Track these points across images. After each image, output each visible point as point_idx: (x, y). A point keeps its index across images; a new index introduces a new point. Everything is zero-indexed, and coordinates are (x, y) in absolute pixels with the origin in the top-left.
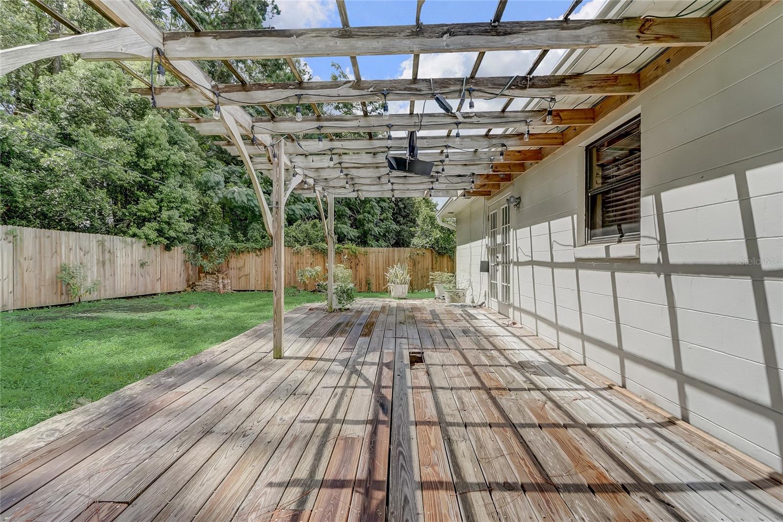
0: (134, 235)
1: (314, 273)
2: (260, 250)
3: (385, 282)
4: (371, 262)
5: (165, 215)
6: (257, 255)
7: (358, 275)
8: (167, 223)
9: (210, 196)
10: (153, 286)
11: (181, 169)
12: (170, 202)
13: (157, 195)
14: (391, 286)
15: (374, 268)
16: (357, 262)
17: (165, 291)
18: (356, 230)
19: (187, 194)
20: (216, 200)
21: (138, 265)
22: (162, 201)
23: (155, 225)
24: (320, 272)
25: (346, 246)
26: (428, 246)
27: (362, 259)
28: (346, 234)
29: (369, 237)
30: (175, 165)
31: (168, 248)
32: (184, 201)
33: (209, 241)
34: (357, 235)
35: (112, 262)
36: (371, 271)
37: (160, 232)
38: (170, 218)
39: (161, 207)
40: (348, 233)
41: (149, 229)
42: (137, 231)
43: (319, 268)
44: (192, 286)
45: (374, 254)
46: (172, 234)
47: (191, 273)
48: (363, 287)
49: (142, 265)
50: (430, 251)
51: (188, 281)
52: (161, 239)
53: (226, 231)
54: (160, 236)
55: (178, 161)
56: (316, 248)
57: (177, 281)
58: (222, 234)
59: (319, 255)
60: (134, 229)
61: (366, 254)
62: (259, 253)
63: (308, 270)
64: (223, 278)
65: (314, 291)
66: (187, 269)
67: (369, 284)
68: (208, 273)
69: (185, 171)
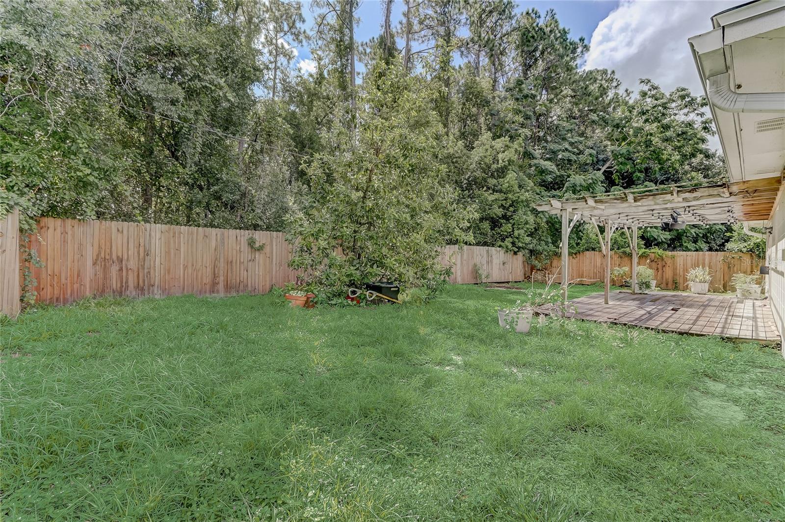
0: (500, 246)
1: (622, 272)
2: (576, 254)
3: (685, 280)
4: (678, 264)
5: (516, 233)
6: (573, 258)
7: (664, 275)
8: (517, 238)
9: (541, 218)
10: (508, 276)
11: (525, 204)
12: (519, 225)
13: (511, 221)
14: (691, 284)
15: (681, 270)
16: (664, 264)
17: (514, 280)
18: (668, 233)
19: (528, 218)
20: (545, 220)
21: (502, 264)
22: (514, 224)
23: (510, 239)
24: (627, 271)
25: (652, 251)
26: (745, 250)
27: (669, 262)
28: (656, 237)
29: (684, 238)
30: (522, 202)
31: (515, 253)
32: (527, 223)
33: (539, 248)
34: (669, 237)
35: (492, 262)
36: (678, 271)
37: (513, 243)
38: (519, 235)
39: (513, 228)
40: (658, 236)
41: (508, 242)
42: (502, 244)
43: (626, 269)
44: (527, 278)
45: (682, 258)
46: (520, 245)
47: (526, 269)
48: (670, 285)
49: (504, 264)
50: (749, 256)
51: (525, 275)
52: (514, 248)
53: (550, 240)
54: (513, 246)
55: (524, 199)
56: (624, 253)
57: (519, 274)
58: (547, 243)
59: (627, 258)
60: (500, 243)
61: (673, 257)
62: (575, 256)
63: (616, 270)
64: (549, 274)
65: (621, 286)
66: (524, 267)
67: (676, 283)
68: (539, 270)
69: (527, 203)
